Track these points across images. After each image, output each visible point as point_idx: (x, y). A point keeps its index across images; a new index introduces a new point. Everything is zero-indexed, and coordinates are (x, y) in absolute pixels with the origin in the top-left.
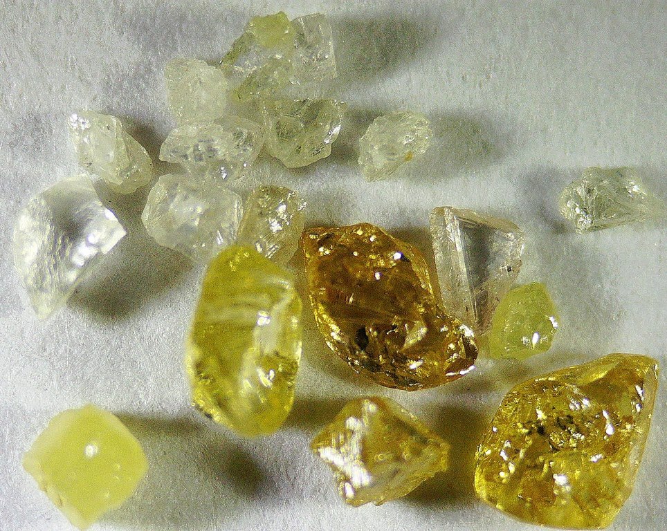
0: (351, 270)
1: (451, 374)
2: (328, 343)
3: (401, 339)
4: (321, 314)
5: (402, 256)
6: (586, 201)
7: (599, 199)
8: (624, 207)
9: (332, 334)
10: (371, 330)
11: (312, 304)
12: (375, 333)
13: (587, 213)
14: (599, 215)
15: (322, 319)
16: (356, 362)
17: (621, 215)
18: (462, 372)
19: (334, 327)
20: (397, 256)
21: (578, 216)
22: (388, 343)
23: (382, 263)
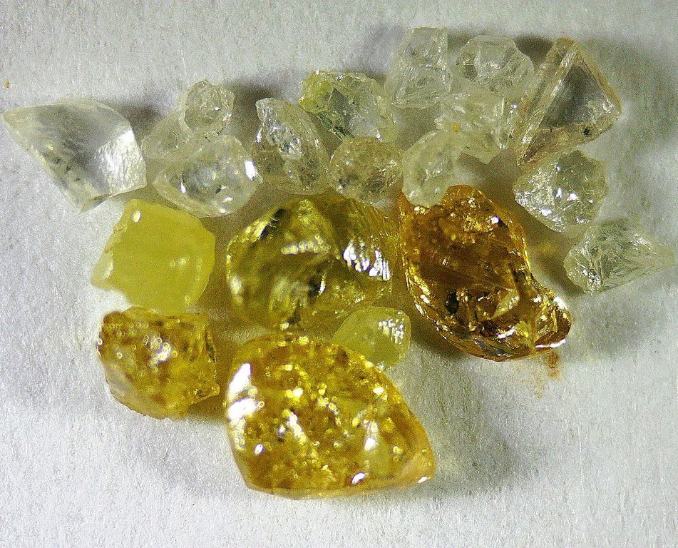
0: (446, 231)
1: (541, 346)
2: (417, 306)
3: (492, 307)
4: (412, 275)
5: (500, 222)
6: (592, 263)
7: (605, 258)
8: (629, 262)
9: (422, 297)
10: (462, 295)
11: (404, 264)
12: (466, 298)
13: (595, 274)
14: (607, 275)
15: (413, 280)
16: (445, 328)
17: (630, 271)
18: (553, 345)
19: (425, 289)
20: (495, 220)
21: (588, 277)
22: (479, 309)
23: (478, 227)
